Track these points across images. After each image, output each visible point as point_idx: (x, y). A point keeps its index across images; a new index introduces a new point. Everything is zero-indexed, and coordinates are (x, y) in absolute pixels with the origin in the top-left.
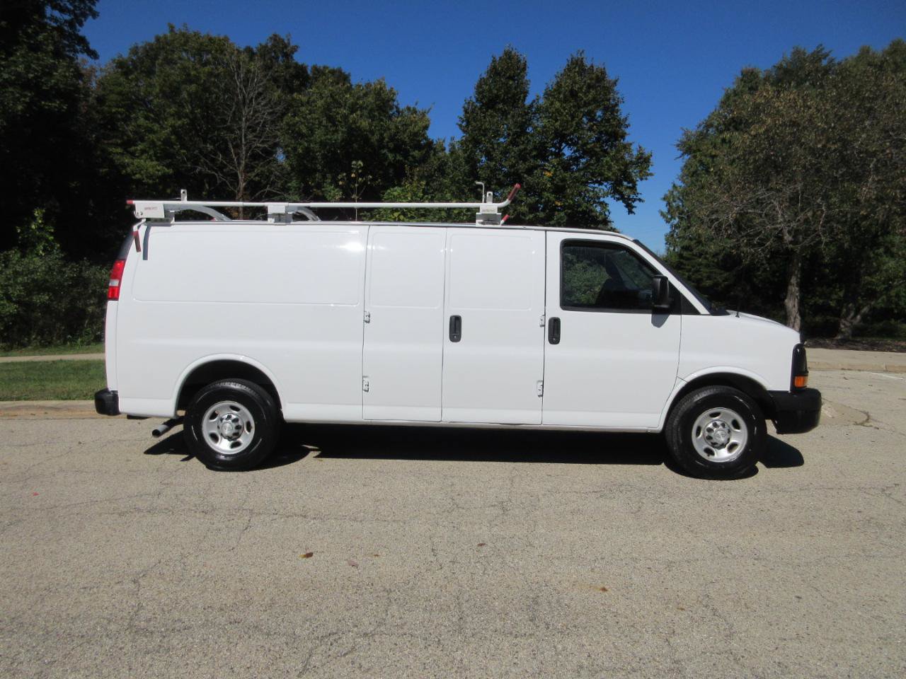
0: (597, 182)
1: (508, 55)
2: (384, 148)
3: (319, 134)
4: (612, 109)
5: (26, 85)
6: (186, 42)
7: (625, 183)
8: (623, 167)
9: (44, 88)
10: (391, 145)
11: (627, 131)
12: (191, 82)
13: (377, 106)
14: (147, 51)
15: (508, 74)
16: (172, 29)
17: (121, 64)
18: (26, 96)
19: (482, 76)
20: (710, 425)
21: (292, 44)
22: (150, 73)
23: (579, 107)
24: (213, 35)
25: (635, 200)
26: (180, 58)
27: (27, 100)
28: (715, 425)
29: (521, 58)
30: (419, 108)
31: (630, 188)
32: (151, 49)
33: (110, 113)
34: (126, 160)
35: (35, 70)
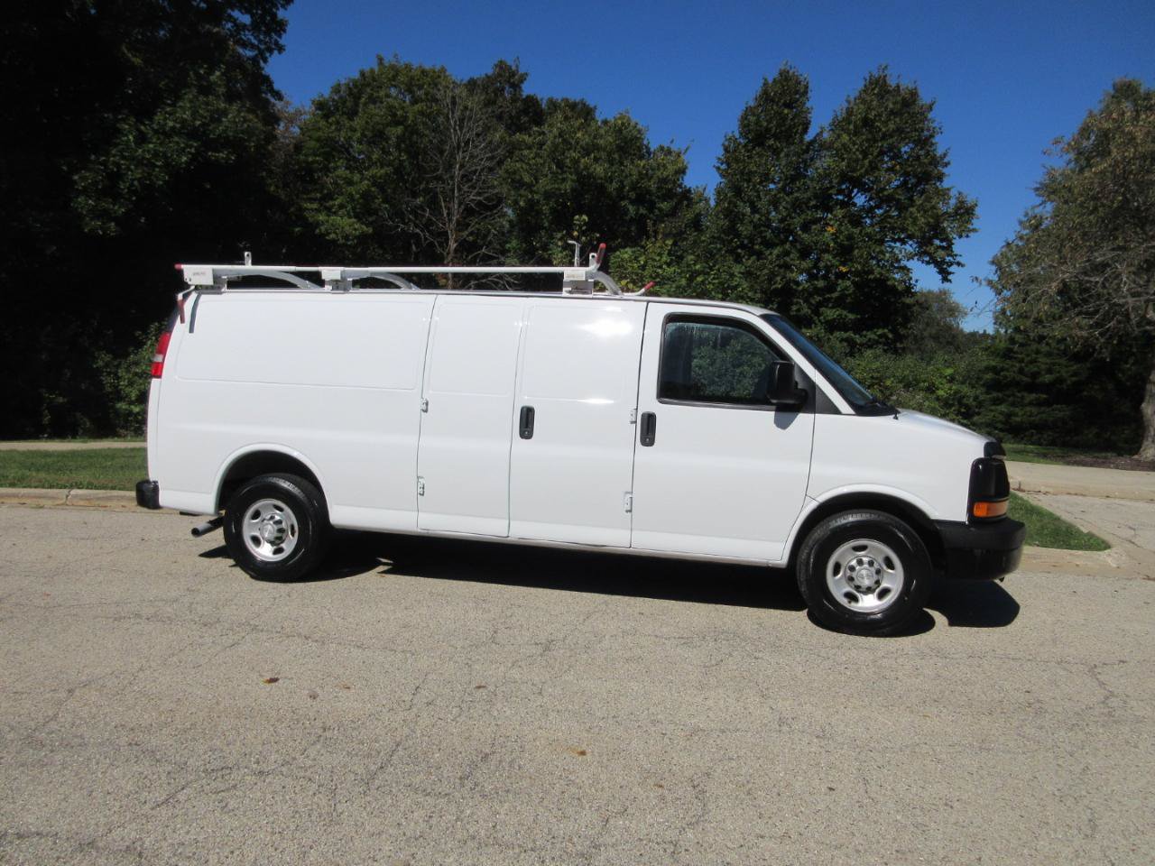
0: (899, 240)
1: (785, 77)
2: (623, 198)
3: (544, 184)
4: (925, 142)
5: (193, 134)
6: (394, 78)
7: (937, 242)
8: (931, 220)
9: (211, 136)
10: (633, 195)
11: (945, 170)
12: (397, 123)
13: (618, 146)
14: (350, 88)
15: (782, 101)
16: (381, 60)
17: (320, 105)
18: (191, 147)
19: (749, 104)
20: (854, 563)
21: (522, 71)
22: (352, 114)
23: (876, 141)
24: (427, 67)
25: (951, 264)
26: (388, 96)
27: (193, 150)
28: (860, 562)
29: (802, 78)
30: (674, 148)
31: (943, 248)
32: (355, 86)
33: (307, 162)
34: (321, 217)
35: (202, 116)
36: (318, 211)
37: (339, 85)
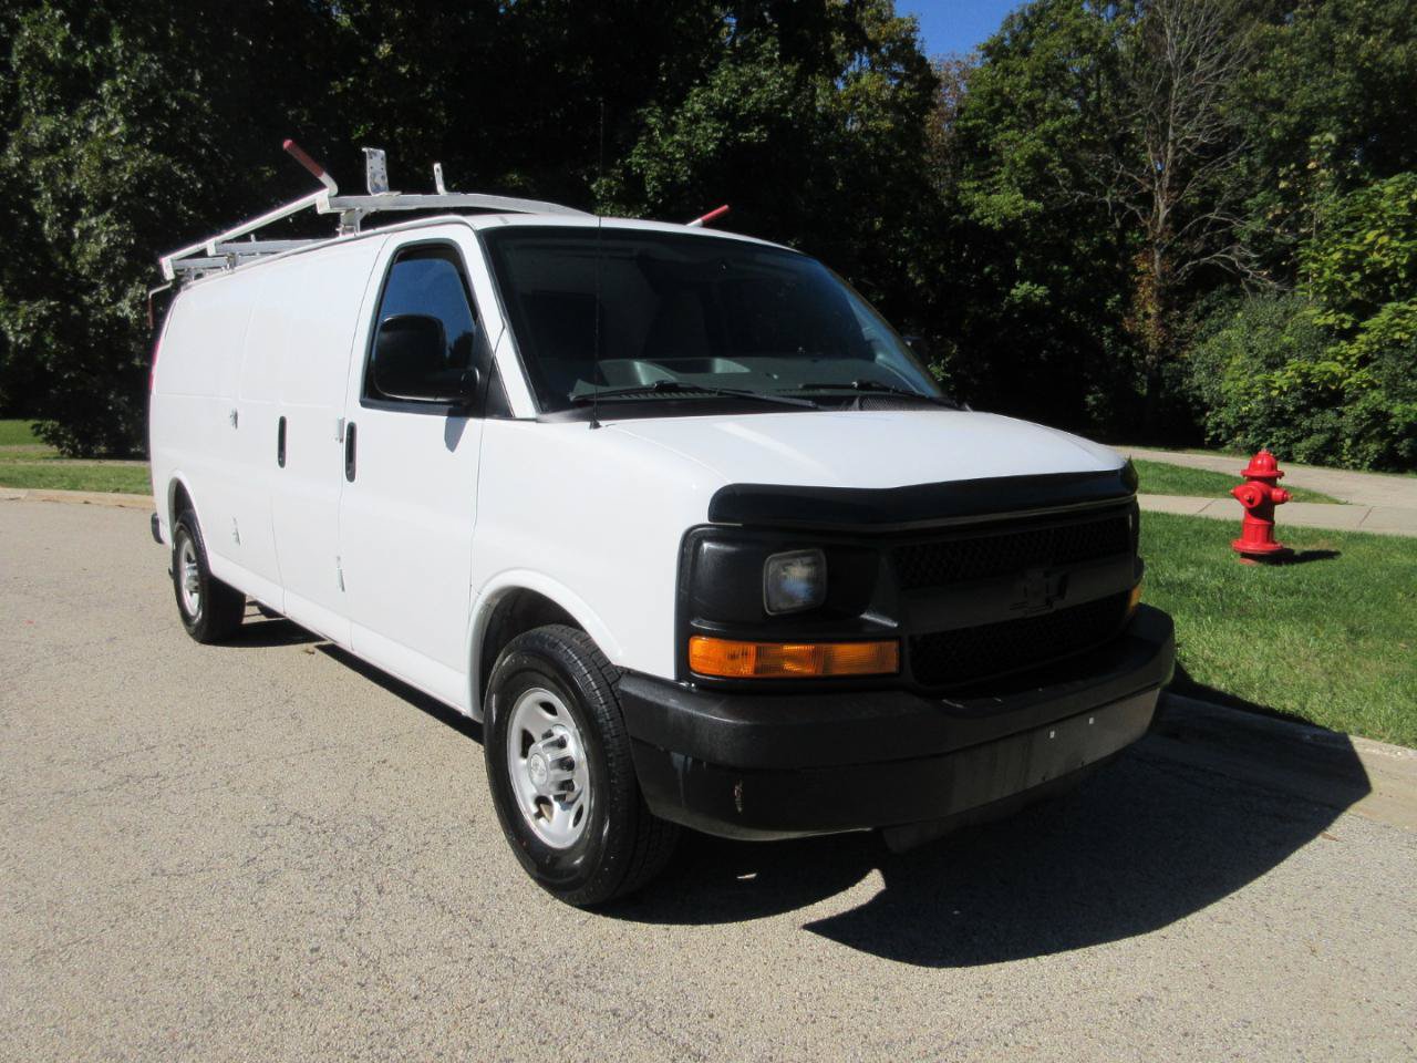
9: (741, 113)
12: (1083, 51)
14: (1025, 18)
17: (990, 50)
18: (716, 130)
27: (721, 134)
32: (1033, 13)
33: (967, 129)
34: (977, 198)
35: (733, 91)
36: (977, 189)
37: (1012, 17)
